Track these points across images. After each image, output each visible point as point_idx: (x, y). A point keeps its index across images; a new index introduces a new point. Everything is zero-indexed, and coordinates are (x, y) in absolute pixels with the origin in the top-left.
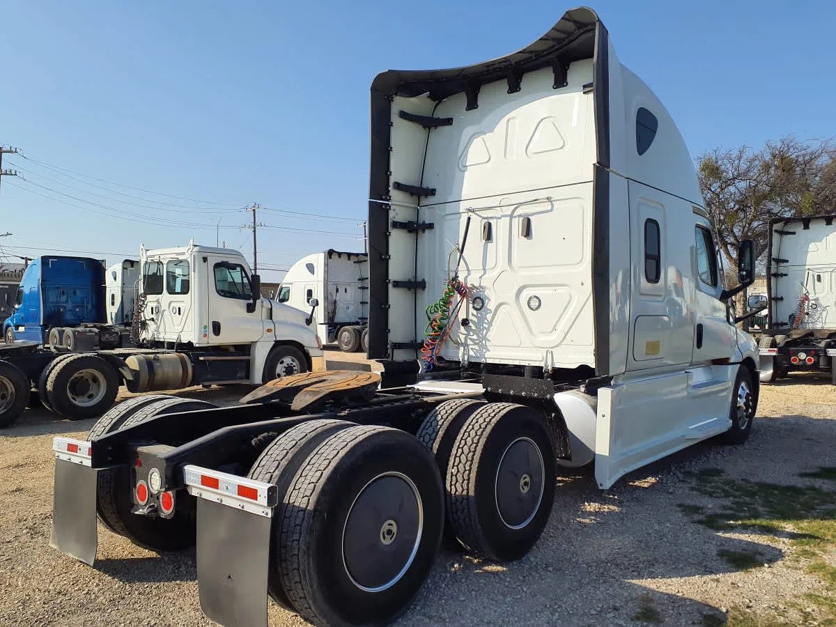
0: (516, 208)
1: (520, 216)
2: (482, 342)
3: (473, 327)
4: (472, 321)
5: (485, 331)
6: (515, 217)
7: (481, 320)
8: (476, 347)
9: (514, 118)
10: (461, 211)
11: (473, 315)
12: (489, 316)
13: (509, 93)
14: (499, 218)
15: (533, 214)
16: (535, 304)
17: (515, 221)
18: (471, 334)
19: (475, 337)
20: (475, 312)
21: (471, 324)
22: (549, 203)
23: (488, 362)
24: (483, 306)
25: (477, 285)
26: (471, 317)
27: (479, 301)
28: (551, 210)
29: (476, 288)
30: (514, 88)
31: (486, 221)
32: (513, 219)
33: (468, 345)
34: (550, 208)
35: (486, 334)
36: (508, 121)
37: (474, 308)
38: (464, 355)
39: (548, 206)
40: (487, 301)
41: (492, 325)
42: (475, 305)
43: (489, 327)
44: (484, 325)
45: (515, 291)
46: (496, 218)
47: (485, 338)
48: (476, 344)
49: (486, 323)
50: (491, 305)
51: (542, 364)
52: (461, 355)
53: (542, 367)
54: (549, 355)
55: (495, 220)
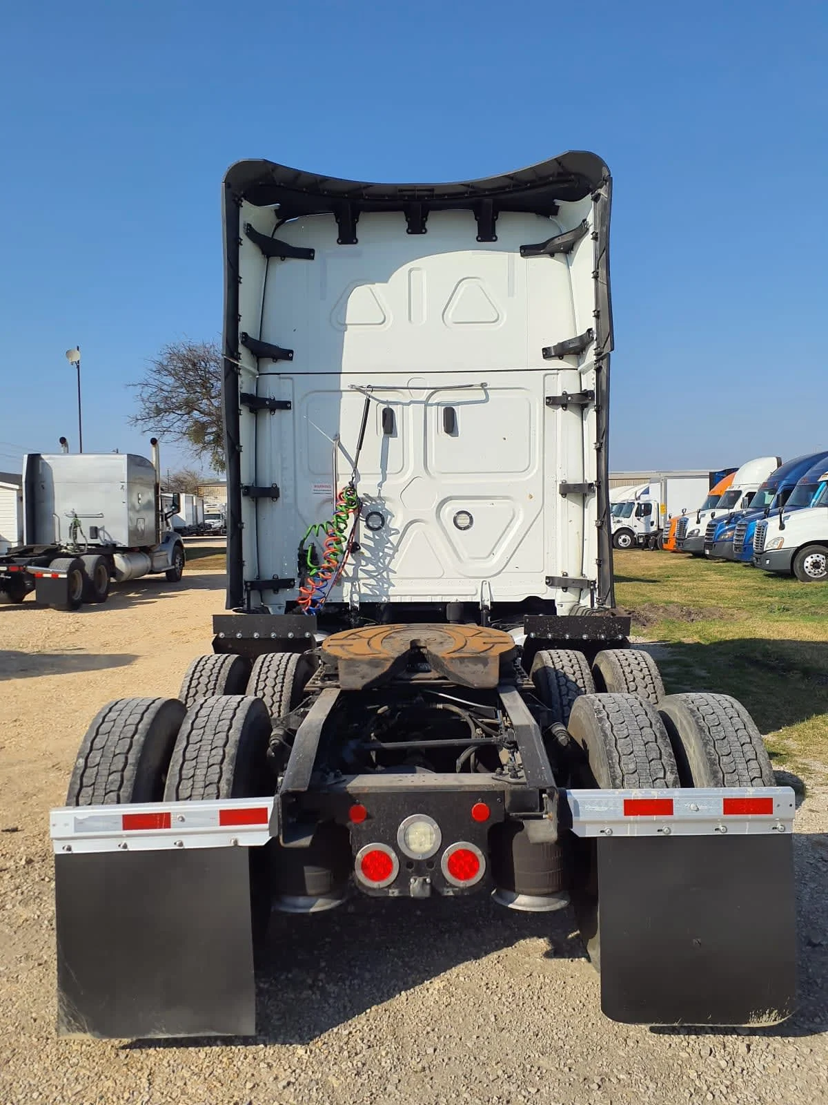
0: (433, 394)
1: (438, 404)
2: (382, 575)
3: (367, 554)
4: (364, 545)
5: (388, 558)
6: (432, 405)
7: (380, 545)
8: (373, 582)
9: (418, 269)
10: (342, 389)
11: (366, 537)
12: (394, 539)
13: (409, 233)
14: (408, 404)
15: (459, 404)
16: (464, 520)
17: (432, 411)
18: (363, 563)
19: (370, 567)
20: (370, 533)
21: (363, 550)
22: (483, 391)
23: (392, 601)
24: (383, 524)
25: (374, 494)
26: (362, 540)
27: (376, 517)
28: (486, 400)
29: (371, 499)
30: (417, 227)
31: (385, 406)
32: (428, 408)
33: (358, 579)
34: (484, 397)
35: (389, 563)
36: (410, 271)
37: (368, 527)
38: (352, 593)
39: (480, 395)
40: (389, 517)
41: (398, 551)
42: (370, 524)
43: (394, 553)
44: (386, 550)
45: (435, 504)
46: (403, 404)
47: (387, 569)
48: (373, 577)
49: (389, 548)
50: (396, 523)
51: (477, 599)
52: (348, 594)
53: (479, 603)
54: (486, 587)
55: (400, 406)
